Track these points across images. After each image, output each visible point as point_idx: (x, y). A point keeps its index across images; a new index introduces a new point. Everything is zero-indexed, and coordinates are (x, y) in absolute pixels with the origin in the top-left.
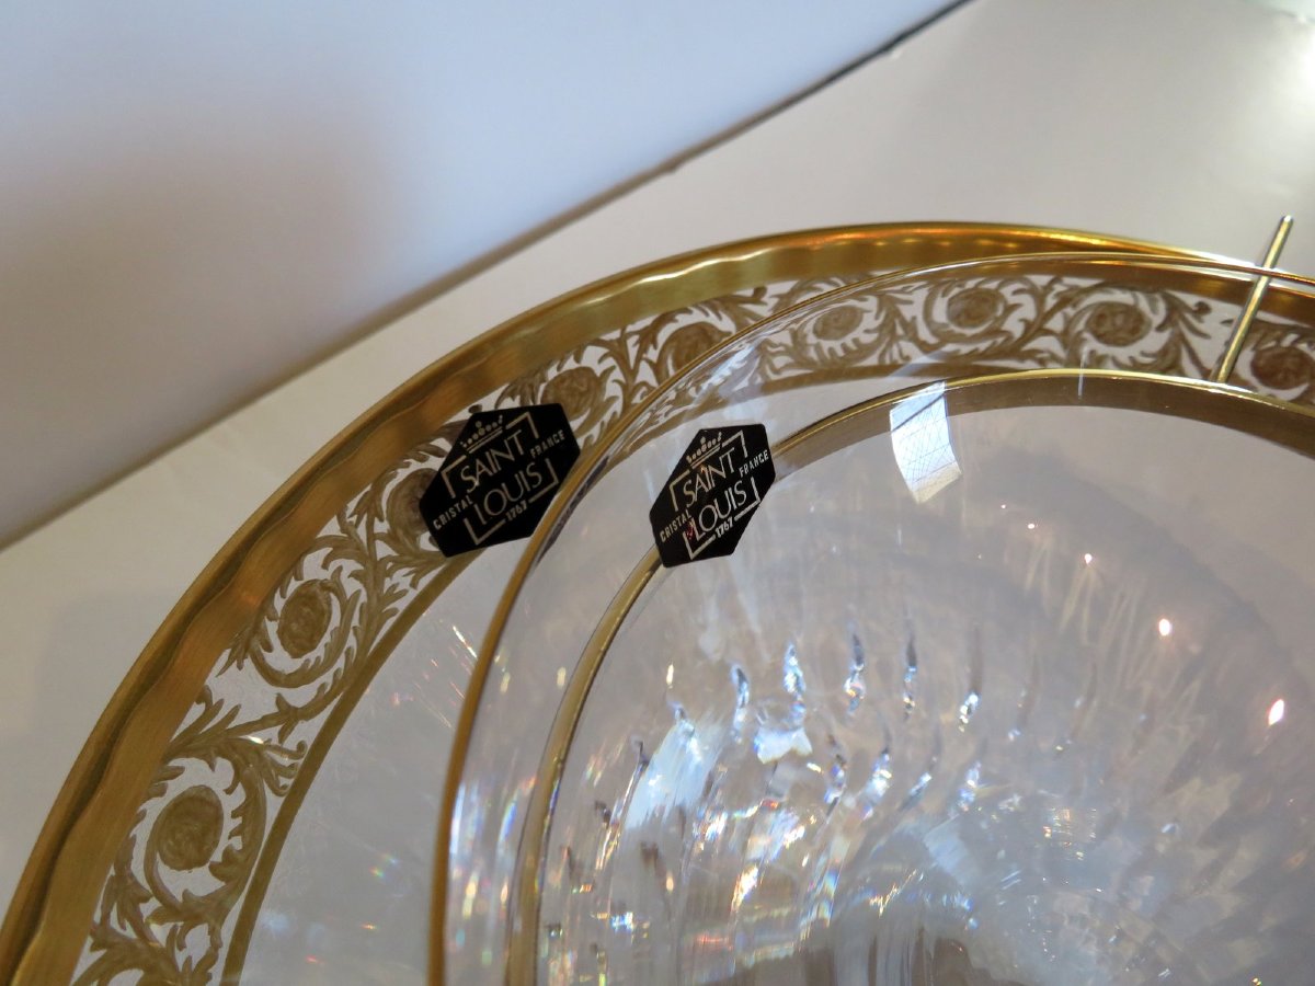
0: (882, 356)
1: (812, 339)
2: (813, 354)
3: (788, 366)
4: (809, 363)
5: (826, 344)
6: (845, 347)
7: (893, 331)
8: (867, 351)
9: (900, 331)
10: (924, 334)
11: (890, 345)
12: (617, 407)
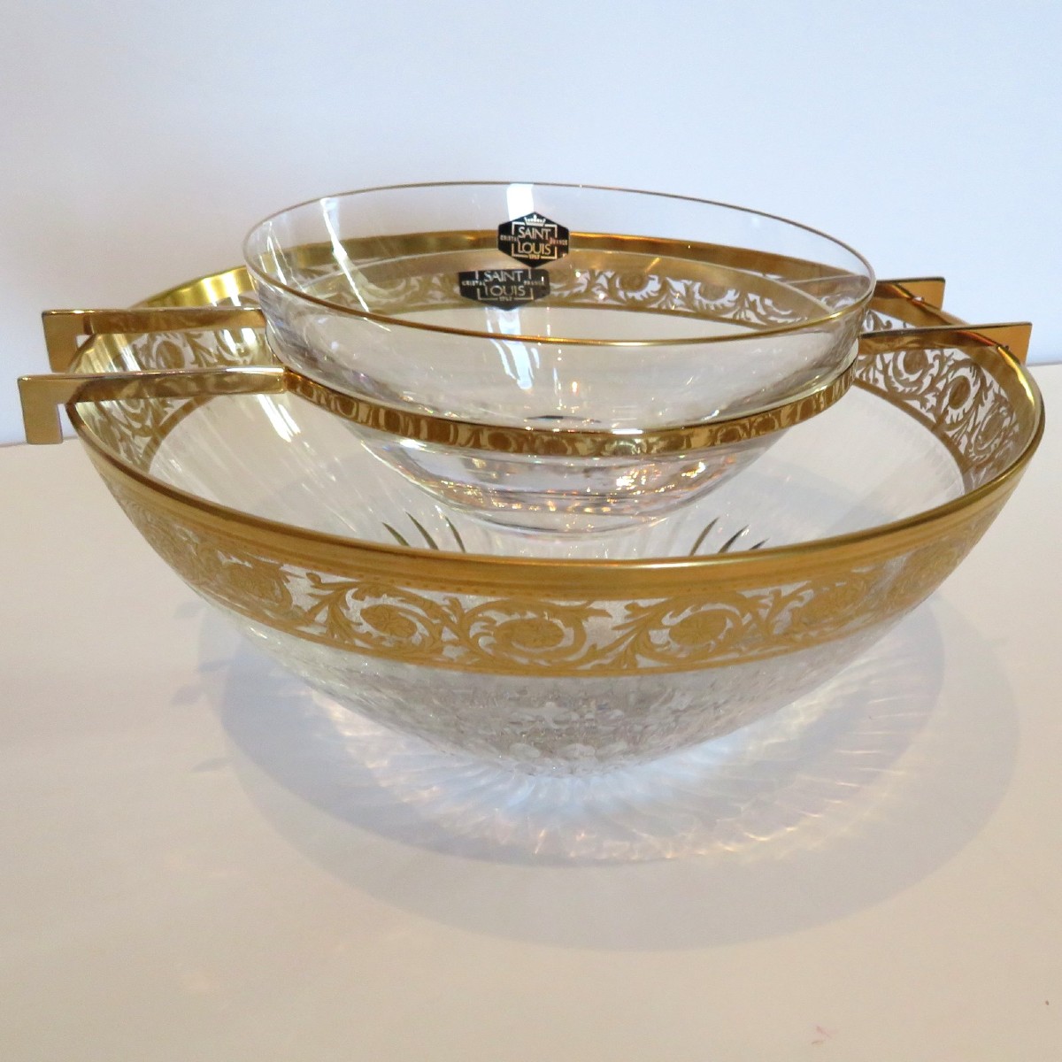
0: (735, 315)
1: (697, 296)
2: (697, 303)
3: (681, 306)
4: (694, 308)
5: (705, 302)
6: (715, 306)
7: (743, 305)
8: (726, 310)
9: (747, 305)
10: (760, 310)
11: (740, 311)
12: (583, 289)
